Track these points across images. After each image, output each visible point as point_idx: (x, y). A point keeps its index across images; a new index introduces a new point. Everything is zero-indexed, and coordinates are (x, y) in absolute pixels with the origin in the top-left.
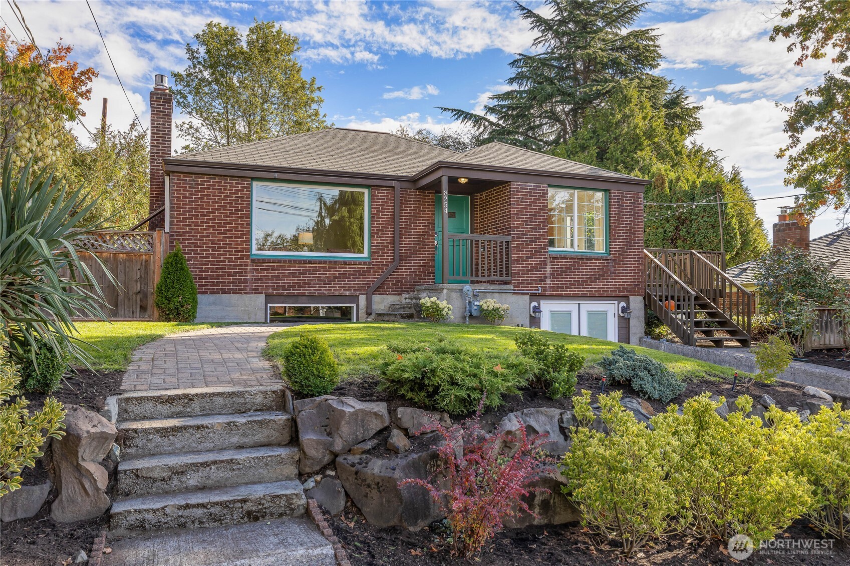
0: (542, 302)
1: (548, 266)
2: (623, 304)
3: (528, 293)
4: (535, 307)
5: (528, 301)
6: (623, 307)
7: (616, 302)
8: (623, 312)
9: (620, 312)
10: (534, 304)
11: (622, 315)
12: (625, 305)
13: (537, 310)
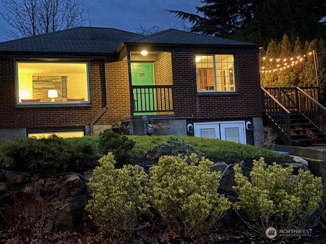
0: (195, 124)
1: (198, 102)
2: (249, 123)
3: (185, 119)
4: (190, 127)
5: (186, 123)
6: (249, 125)
7: (244, 122)
8: (248, 128)
9: (247, 128)
10: (190, 125)
11: (248, 129)
12: (250, 123)
13: (192, 129)
